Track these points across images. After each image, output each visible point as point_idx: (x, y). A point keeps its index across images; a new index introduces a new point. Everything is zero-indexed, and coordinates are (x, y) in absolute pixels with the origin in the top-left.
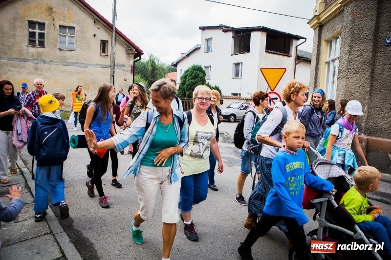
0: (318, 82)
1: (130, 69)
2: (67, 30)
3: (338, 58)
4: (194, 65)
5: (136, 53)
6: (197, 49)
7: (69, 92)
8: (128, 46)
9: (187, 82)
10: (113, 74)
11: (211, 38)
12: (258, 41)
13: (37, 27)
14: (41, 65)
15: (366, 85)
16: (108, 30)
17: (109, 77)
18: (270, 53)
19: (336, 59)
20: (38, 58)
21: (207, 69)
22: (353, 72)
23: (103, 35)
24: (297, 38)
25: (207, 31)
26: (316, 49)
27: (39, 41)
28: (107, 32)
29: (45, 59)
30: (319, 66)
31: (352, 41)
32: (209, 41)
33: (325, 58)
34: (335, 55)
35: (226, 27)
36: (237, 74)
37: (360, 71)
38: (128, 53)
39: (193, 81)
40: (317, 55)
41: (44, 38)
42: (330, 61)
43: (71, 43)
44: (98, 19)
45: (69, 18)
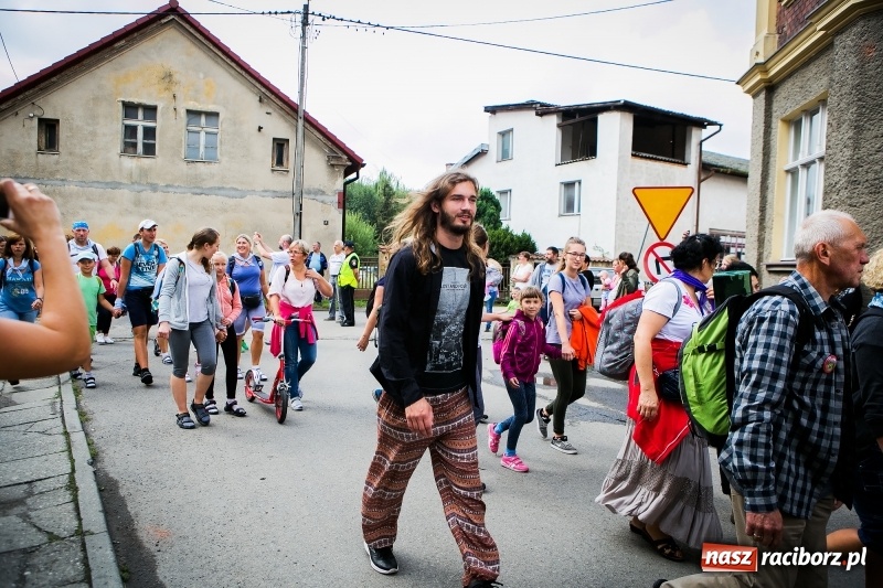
0: (767, 217)
1: (336, 198)
2: (203, 119)
3: (821, 159)
5: (349, 163)
6: (481, 154)
8: (331, 150)
10: (298, 211)
11: (512, 130)
12: (614, 132)
13: (140, 113)
14: (147, 194)
16: (289, 118)
17: (291, 218)
18: (642, 157)
19: (813, 162)
20: (143, 182)
21: (504, 196)
22: (866, 191)
23: (279, 127)
24: (701, 123)
25: (500, 115)
26: (761, 140)
27: (144, 144)
28: (286, 121)
29: (155, 181)
30: (770, 180)
31: (861, 114)
32: (506, 137)
33: (784, 158)
34: (811, 153)
35: (542, 105)
36: (570, 206)
38: (333, 165)
40: (764, 154)
41: (154, 138)
42: (796, 168)
43: (211, 147)
44: (269, 93)
45: (208, 94)
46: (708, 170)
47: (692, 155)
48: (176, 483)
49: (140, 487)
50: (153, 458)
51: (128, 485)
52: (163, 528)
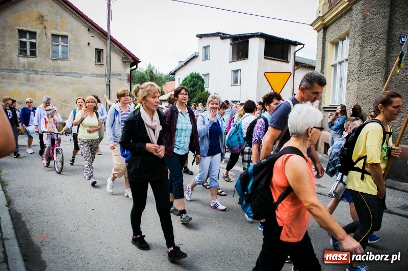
1: (127, 78)
2: (60, 39)
3: (347, 60)
4: (192, 73)
5: (133, 61)
6: (195, 57)
7: (63, 103)
8: (124, 55)
10: (108, 84)
11: (209, 46)
12: (256, 47)
13: (28, 36)
14: (33, 76)
15: (380, 88)
16: (103, 39)
17: (105, 87)
18: (269, 59)
19: (343, 61)
20: (30, 69)
21: (205, 77)
22: (365, 74)
23: (98, 43)
24: (295, 44)
25: (204, 39)
26: (321, 51)
27: (31, 51)
28: (102, 40)
29: (37, 69)
30: (325, 70)
31: (363, 40)
32: (207, 48)
33: (331, 60)
34: (342, 57)
35: (223, 34)
36: (236, 81)
37: (373, 72)
38: (125, 62)
39: (191, 89)
40: (322, 58)
41: (35, 48)
42: (336, 64)
43: (64, 53)
44: (92, 27)
45: (62, 27)
46: (298, 65)
47: (291, 58)
48: (51, 213)
49: (32, 216)
50: (39, 202)
51: (26, 215)
52: (44, 235)
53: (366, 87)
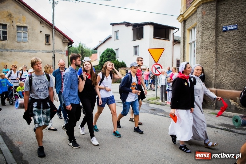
0: (185, 56)
1: (65, 53)
2: (22, 29)
4: (108, 48)
5: (69, 42)
6: (110, 38)
8: (63, 38)
9: (104, 60)
10: (54, 57)
11: (119, 31)
12: (148, 31)
13: (1, 27)
14: (5, 52)
15: (213, 57)
17: (51, 59)
18: (156, 38)
19: (195, 41)
21: (117, 50)
22: (205, 49)
23: (47, 31)
24: (173, 28)
25: (115, 26)
26: (183, 35)
27: (3, 36)
28: (49, 29)
29: (7, 48)
30: (185, 46)
31: (203, 29)
32: (117, 32)
33: (188, 41)
34: (194, 39)
35: (127, 23)
36: (136, 53)
37: (209, 48)
38: (64, 43)
39: (107, 59)
40: (184, 39)
41: (6, 35)
42: (191, 43)
43: (25, 37)
44: (43, 21)
45: (23, 21)
46: (176, 42)
47: (171, 37)
48: (22, 132)
49: (12, 133)
51: (9, 133)
52: (20, 142)
53: (205, 56)
